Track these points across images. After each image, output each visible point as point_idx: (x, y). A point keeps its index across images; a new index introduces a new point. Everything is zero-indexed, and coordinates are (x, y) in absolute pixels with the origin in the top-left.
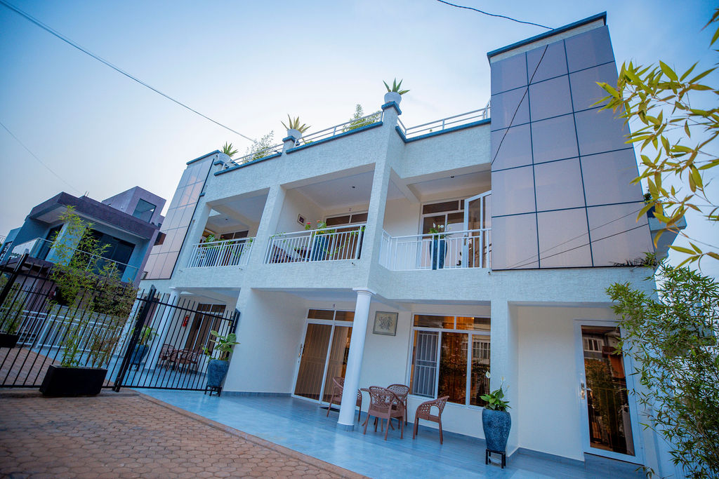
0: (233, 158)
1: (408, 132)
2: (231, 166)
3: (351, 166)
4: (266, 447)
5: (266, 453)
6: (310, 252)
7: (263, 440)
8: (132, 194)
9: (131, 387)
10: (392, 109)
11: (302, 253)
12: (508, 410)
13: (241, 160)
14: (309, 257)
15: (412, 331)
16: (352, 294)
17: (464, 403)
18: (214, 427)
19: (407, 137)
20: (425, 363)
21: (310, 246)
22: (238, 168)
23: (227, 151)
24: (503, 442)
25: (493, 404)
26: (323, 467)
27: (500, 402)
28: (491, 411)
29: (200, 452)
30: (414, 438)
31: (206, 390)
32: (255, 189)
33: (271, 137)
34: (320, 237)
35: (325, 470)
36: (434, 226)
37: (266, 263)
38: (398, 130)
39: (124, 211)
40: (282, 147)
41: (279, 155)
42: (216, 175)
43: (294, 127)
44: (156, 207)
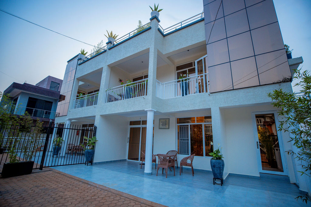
0: (86, 56)
1: (165, 31)
2: (86, 59)
3: (139, 51)
4: (106, 190)
5: (106, 194)
6: (124, 95)
7: (106, 187)
8: (47, 79)
9: (48, 167)
10: (155, 20)
11: (121, 96)
12: (223, 159)
13: (89, 56)
14: (124, 98)
15: (176, 126)
16: (145, 113)
17: (203, 156)
18: (84, 182)
19: (165, 34)
20: (184, 140)
21: (124, 92)
22: (89, 60)
23: (83, 53)
24: (221, 174)
25: (215, 157)
26: (132, 198)
27: (218, 155)
28: (214, 160)
29: (72, 198)
30: (180, 175)
31: (86, 163)
32: (97, 69)
33: (102, 44)
34: (128, 87)
35: (134, 200)
36: (181, 75)
37: (106, 102)
38: (159, 30)
39: (45, 88)
40: (106, 47)
41: (105, 51)
42: (79, 65)
43: (110, 36)
44: (59, 84)
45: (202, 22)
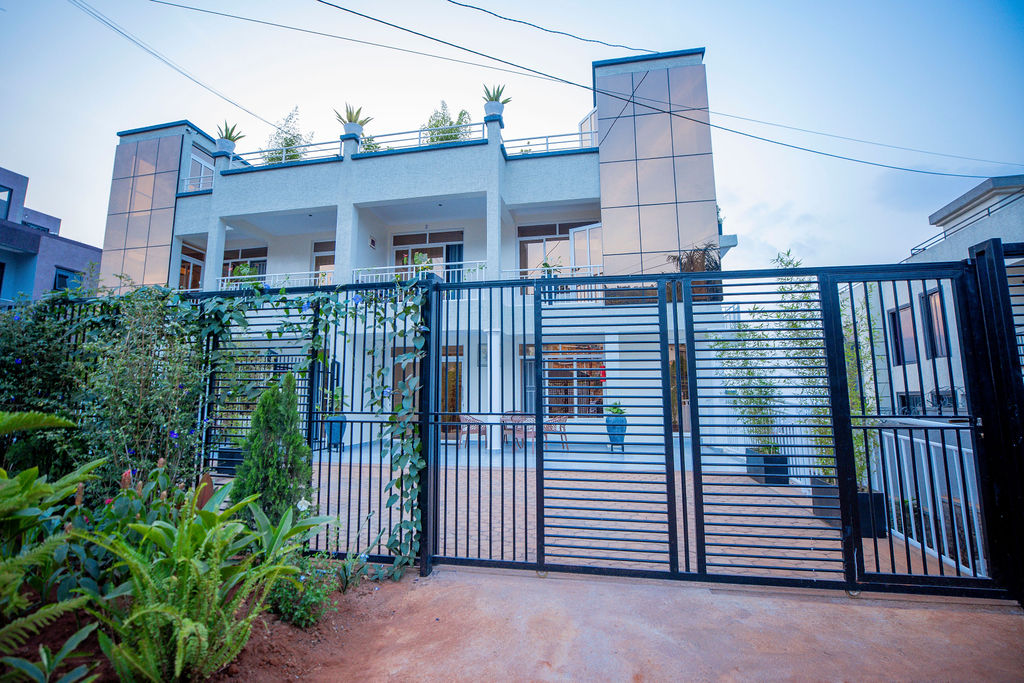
10: (495, 123)
19: (508, 154)
22: (255, 169)
32: (311, 205)
38: (502, 147)
41: (339, 159)
42: (225, 174)
43: (352, 119)
44: (11, 191)
45: (595, 156)
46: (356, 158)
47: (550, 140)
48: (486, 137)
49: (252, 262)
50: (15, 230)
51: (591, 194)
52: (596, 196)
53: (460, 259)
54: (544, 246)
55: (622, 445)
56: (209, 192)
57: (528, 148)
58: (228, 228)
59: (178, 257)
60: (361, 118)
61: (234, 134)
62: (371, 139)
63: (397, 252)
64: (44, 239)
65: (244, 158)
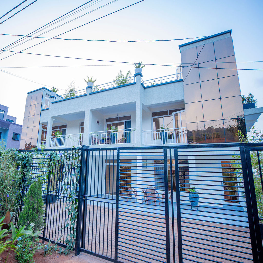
10: (139, 76)
19: (145, 86)
22: (64, 100)
38: (142, 85)
40: (86, 90)
41: (86, 95)
42: (53, 103)
43: (90, 81)
44: (4, 111)
45: (181, 83)
46: (91, 94)
47: (162, 79)
48: (135, 81)
49: (62, 130)
50: (4, 123)
51: (180, 98)
52: (182, 99)
53: (130, 127)
54: (163, 119)
55: (197, 206)
56: (48, 109)
57: (154, 83)
58: (54, 120)
59: (41, 129)
60: (93, 80)
61: (56, 90)
62: (97, 86)
63: (107, 124)
64: (11, 125)
65: (62, 96)
